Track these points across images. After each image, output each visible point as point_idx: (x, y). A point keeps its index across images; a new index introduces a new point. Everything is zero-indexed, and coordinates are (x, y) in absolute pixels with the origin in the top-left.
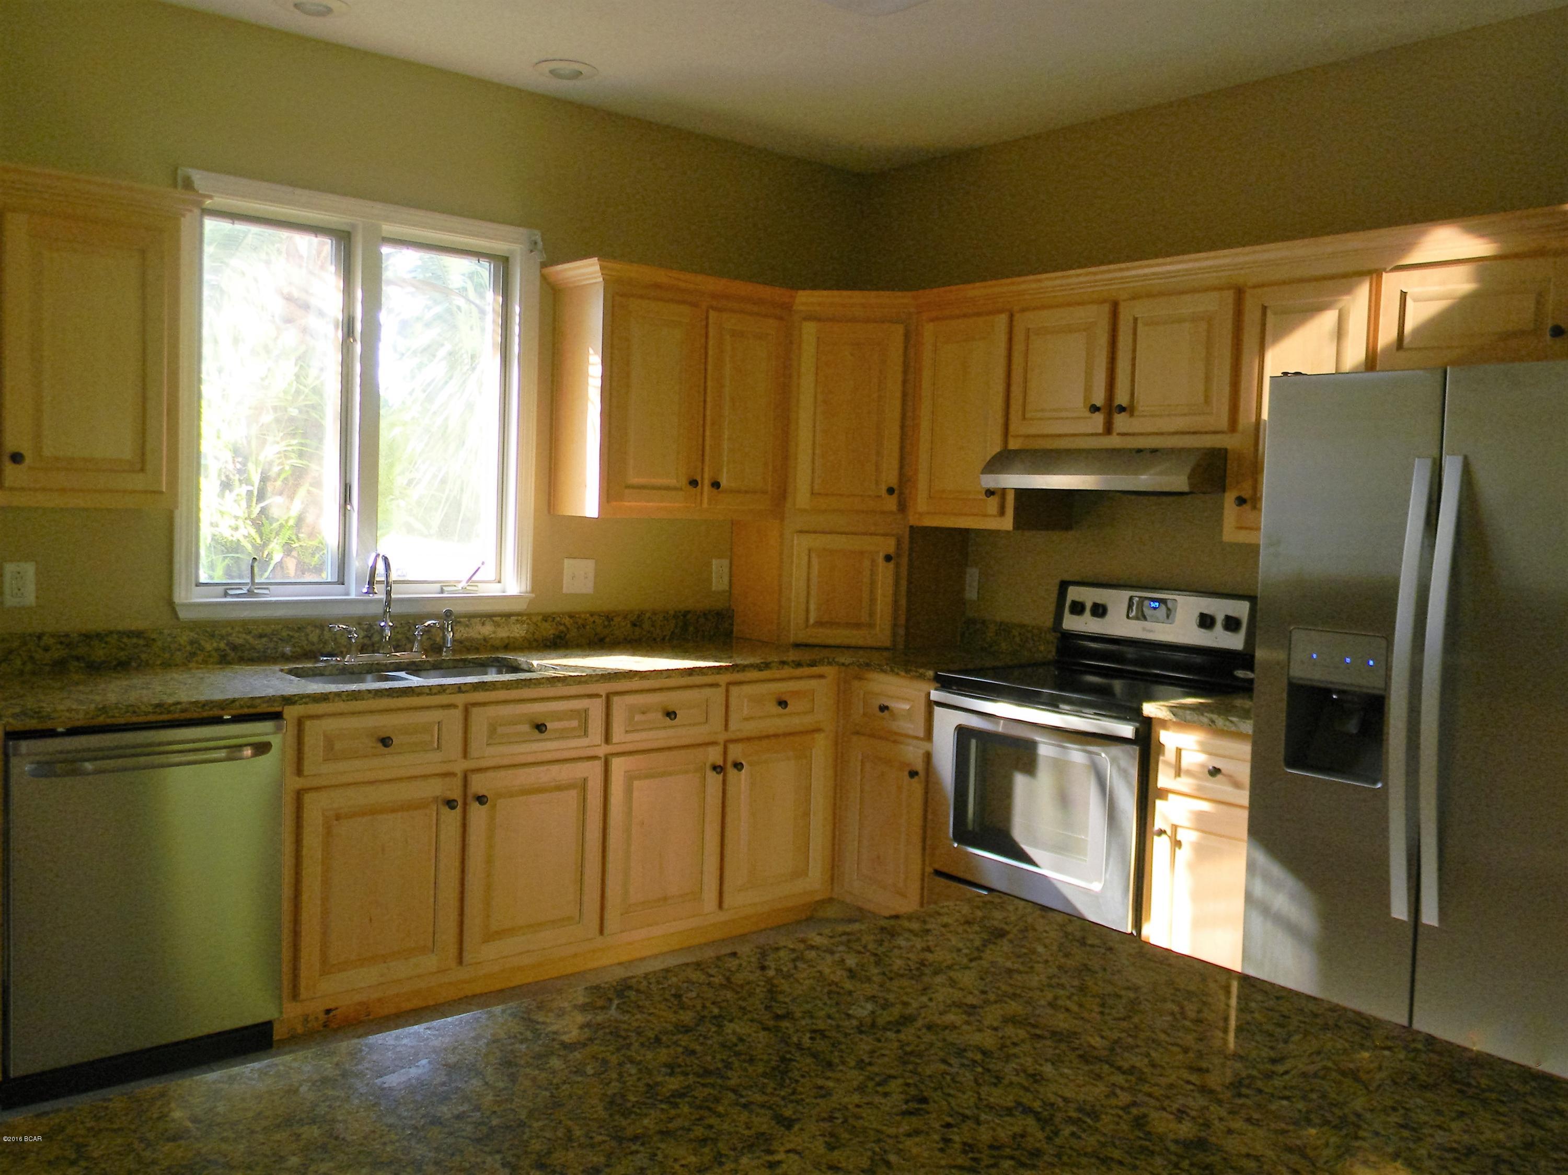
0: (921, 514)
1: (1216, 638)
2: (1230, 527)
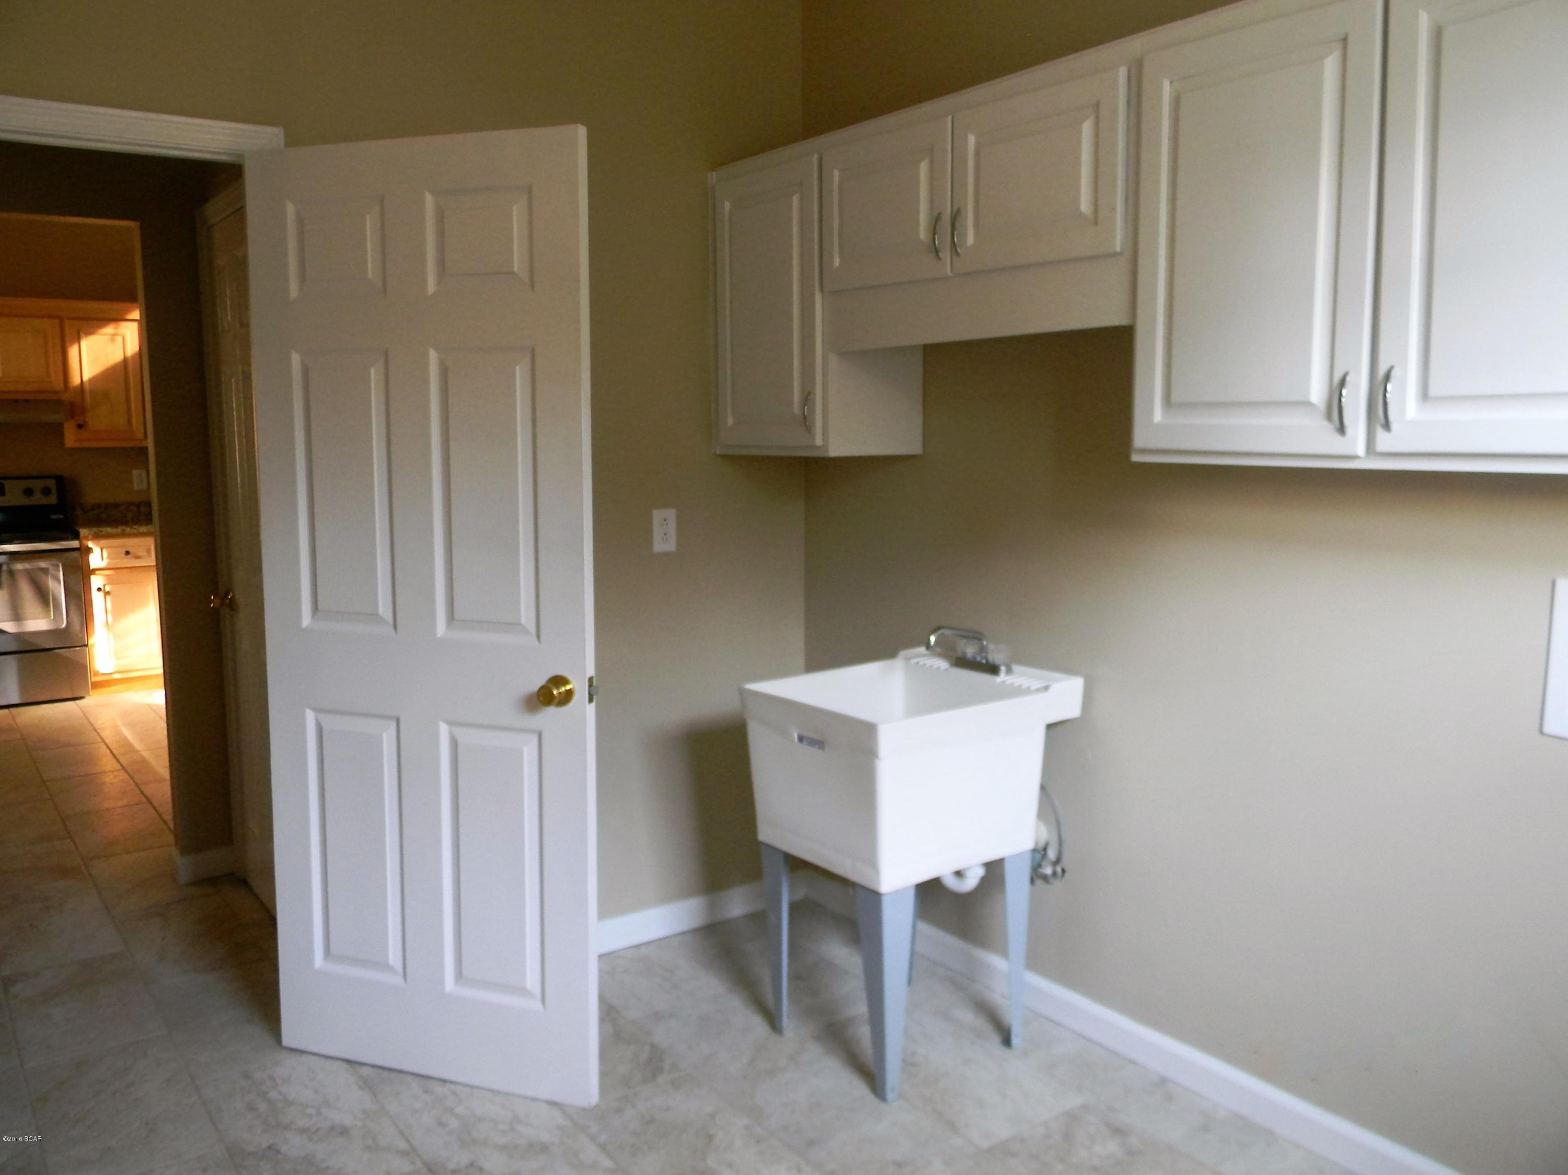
1: (38, 499)
2: (71, 438)
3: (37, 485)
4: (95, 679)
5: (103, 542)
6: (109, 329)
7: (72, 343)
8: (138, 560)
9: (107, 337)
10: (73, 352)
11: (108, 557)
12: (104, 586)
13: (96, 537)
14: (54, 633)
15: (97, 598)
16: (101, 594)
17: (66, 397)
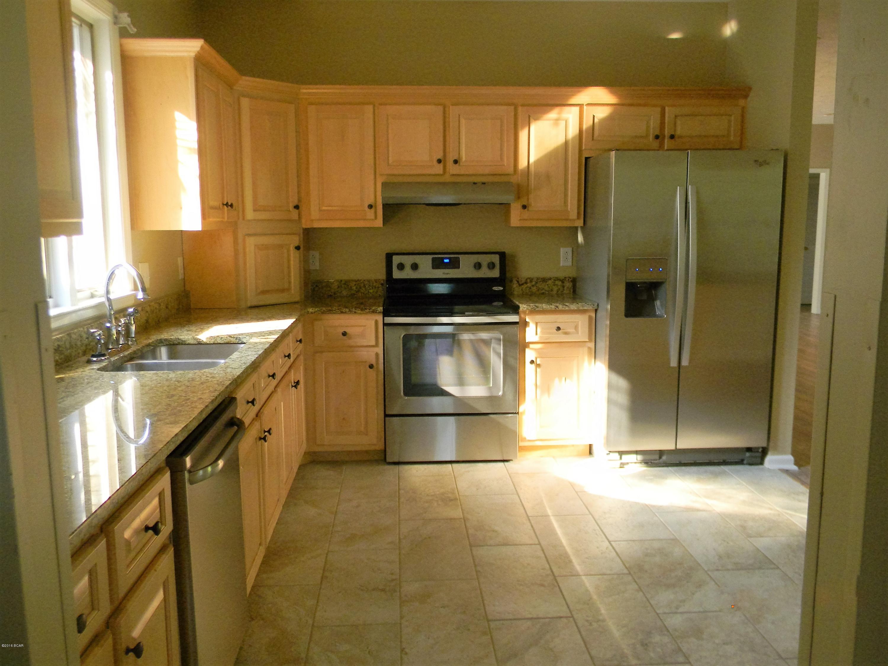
0: (312, 220)
1: (485, 273)
2: (515, 219)
3: (485, 260)
4: (522, 444)
5: (539, 318)
6: (553, 114)
7: (523, 127)
8: (567, 336)
9: (552, 122)
10: (523, 135)
11: (542, 332)
12: (536, 359)
13: (533, 312)
14: (492, 399)
15: (529, 369)
16: (533, 366)
17: (514, 180)
